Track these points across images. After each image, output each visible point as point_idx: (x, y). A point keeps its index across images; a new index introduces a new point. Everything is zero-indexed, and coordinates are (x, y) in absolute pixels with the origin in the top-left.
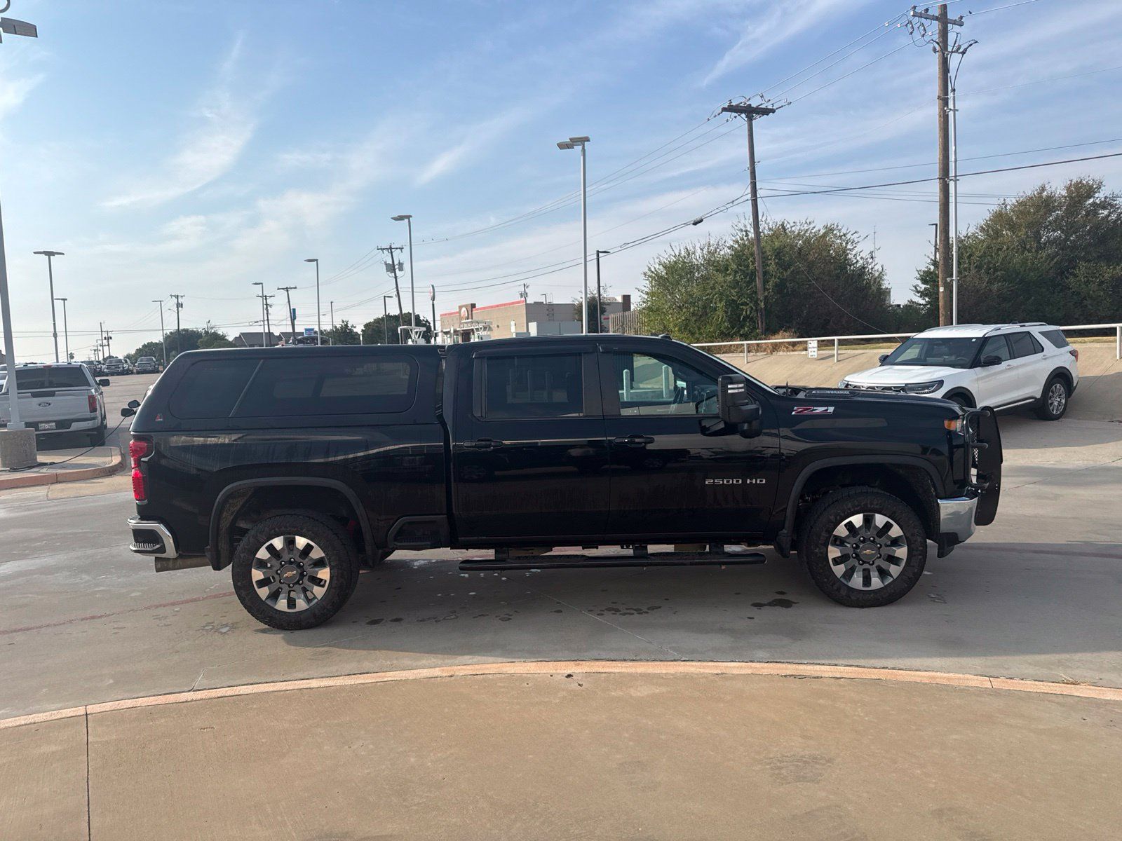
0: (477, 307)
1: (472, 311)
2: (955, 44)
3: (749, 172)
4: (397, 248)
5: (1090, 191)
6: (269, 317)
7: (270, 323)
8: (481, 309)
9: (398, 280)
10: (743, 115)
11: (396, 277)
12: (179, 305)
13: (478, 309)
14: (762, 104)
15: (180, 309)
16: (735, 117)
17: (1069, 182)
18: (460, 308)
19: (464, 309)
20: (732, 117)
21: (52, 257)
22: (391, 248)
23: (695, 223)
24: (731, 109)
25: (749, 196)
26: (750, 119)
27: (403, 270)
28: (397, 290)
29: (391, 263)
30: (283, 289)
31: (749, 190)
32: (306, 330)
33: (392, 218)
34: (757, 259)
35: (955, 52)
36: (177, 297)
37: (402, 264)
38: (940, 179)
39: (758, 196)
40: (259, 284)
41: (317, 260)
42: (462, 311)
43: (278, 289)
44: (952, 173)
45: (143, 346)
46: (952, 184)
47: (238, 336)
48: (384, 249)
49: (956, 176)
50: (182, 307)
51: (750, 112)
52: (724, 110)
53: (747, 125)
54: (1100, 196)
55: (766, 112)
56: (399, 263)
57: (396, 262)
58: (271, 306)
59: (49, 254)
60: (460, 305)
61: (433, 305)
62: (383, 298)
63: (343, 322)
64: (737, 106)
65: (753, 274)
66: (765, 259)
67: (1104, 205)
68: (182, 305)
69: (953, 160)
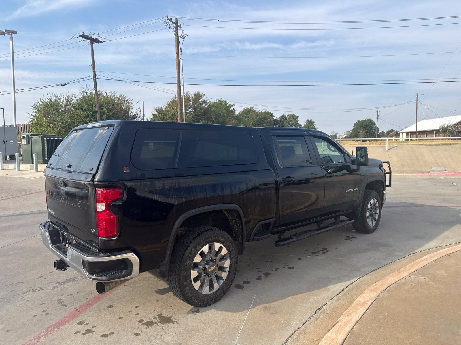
2: (182, 34)
3: (92, 66)
5: (202, 97)
10: (89, 41)
14: (98, 38)
16: (84, 41)
17: (195, 93)
20: (82, 40)
23: (62, 85)
24: (84, 36)
25: (92, 77)
26: (92, 44)
31: (92, 74)
34: (97, 106)
35: (181, 37)
38: (177, 84)
39: (97, 78)
44: (182, 83)
46: (182, 87)
49: (183, 84)
51: (93, 41)
52: (80, 36)
53: (90, 45)
54: (203, 99)
55: (98, 42)
64: (87, 36)
65: (95, 112)
66: (101, 106)
67: (205, 102)
69: (182, 77)
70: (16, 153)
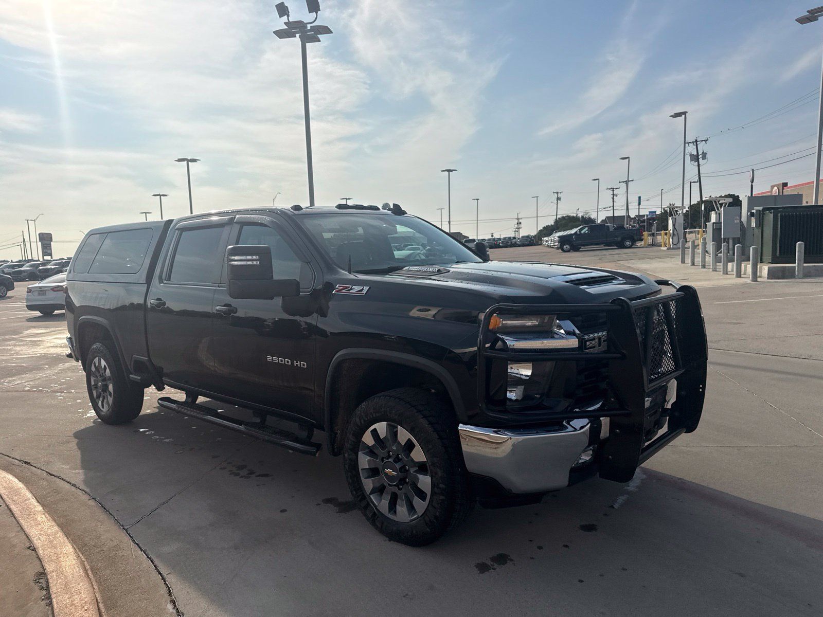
0: (788, 186)
1: (783, 189)
4: (702, 141)
6: (615, 203)
7: (615, 208)
8: (791, 187)
9: (701, 168)
11: (699, 165)
12: (558, 199)
13: (789, 188)
15: (559, 201)
18: (772, 187)
19: (776, 188)
21: (450, 173)
22: (696, 141)
27: (706, 159)
28: (699, 176)
29: (695, 153)
30: (623, 182)
32: (650, 212)
33: (671, 116)
36: (557, 193)
37: (706, 153)
40: (597, 180)
41: (629, 158)
42: (774, 190)
43: (620, 182)
45: (543, 228)
47: (604, 219)
48: (690, 143)
50: (560, 200)
56: (703, 153)
57: (700, 153)
58: (616, 196)
59: (449, 171)
60: (772, 185)
61: (752, 186)
62: (689, 183)
63: (670, 205)
68: (560, 198)
70: (738, 245)
